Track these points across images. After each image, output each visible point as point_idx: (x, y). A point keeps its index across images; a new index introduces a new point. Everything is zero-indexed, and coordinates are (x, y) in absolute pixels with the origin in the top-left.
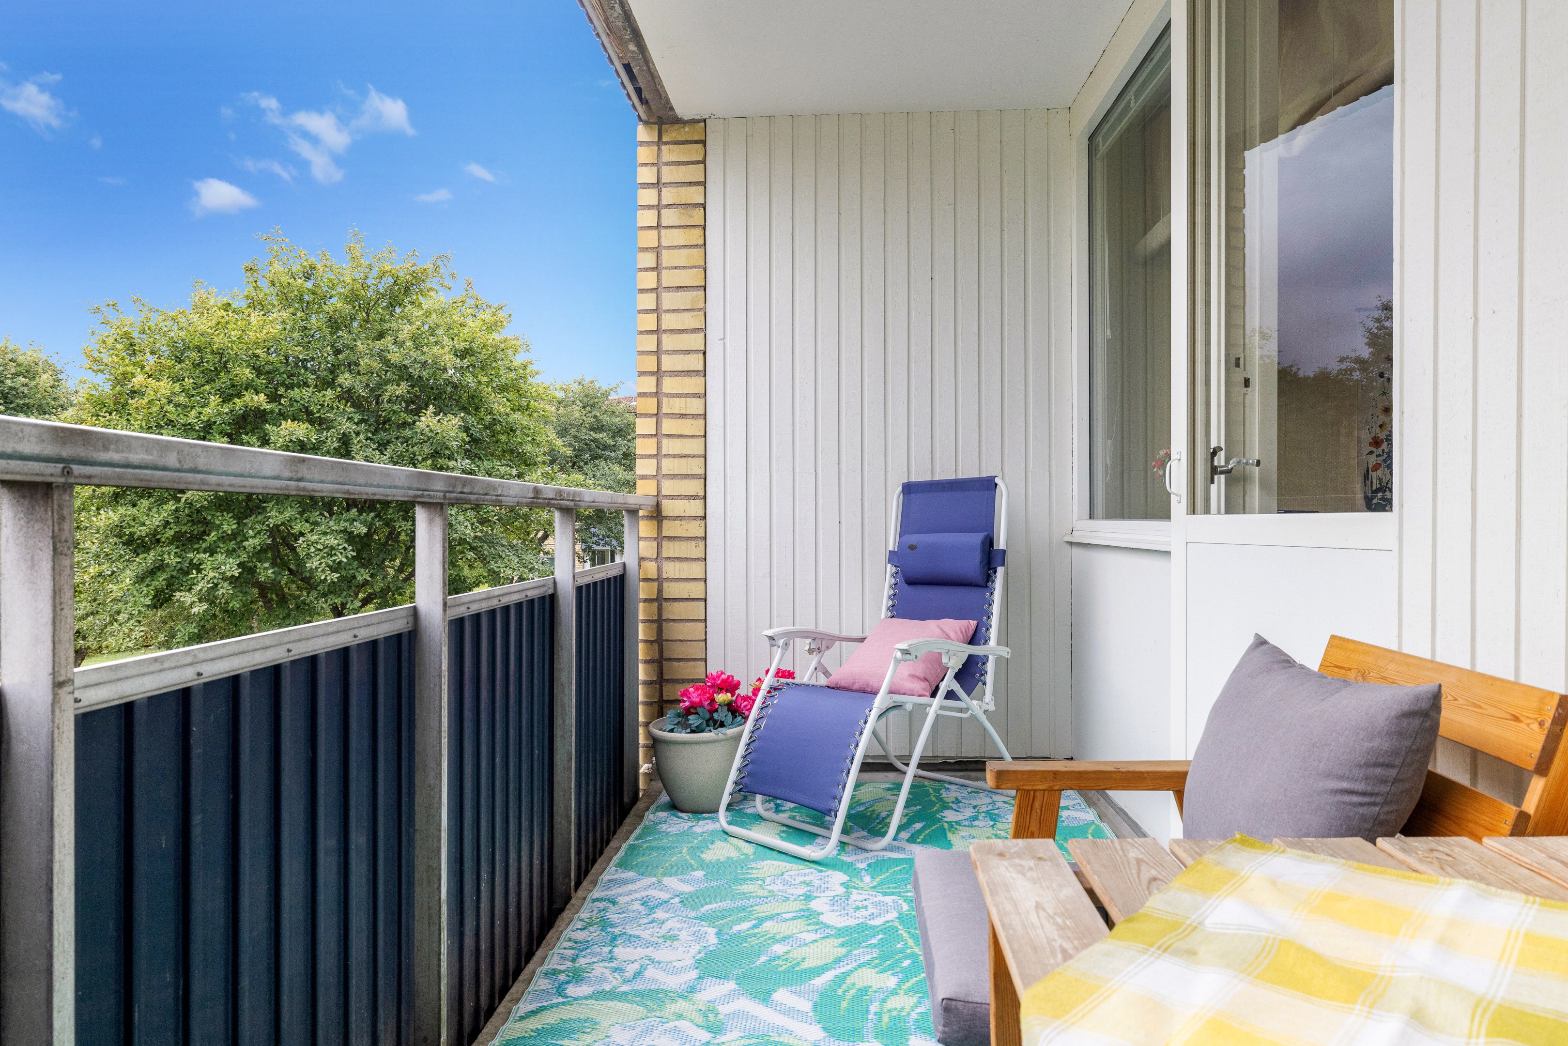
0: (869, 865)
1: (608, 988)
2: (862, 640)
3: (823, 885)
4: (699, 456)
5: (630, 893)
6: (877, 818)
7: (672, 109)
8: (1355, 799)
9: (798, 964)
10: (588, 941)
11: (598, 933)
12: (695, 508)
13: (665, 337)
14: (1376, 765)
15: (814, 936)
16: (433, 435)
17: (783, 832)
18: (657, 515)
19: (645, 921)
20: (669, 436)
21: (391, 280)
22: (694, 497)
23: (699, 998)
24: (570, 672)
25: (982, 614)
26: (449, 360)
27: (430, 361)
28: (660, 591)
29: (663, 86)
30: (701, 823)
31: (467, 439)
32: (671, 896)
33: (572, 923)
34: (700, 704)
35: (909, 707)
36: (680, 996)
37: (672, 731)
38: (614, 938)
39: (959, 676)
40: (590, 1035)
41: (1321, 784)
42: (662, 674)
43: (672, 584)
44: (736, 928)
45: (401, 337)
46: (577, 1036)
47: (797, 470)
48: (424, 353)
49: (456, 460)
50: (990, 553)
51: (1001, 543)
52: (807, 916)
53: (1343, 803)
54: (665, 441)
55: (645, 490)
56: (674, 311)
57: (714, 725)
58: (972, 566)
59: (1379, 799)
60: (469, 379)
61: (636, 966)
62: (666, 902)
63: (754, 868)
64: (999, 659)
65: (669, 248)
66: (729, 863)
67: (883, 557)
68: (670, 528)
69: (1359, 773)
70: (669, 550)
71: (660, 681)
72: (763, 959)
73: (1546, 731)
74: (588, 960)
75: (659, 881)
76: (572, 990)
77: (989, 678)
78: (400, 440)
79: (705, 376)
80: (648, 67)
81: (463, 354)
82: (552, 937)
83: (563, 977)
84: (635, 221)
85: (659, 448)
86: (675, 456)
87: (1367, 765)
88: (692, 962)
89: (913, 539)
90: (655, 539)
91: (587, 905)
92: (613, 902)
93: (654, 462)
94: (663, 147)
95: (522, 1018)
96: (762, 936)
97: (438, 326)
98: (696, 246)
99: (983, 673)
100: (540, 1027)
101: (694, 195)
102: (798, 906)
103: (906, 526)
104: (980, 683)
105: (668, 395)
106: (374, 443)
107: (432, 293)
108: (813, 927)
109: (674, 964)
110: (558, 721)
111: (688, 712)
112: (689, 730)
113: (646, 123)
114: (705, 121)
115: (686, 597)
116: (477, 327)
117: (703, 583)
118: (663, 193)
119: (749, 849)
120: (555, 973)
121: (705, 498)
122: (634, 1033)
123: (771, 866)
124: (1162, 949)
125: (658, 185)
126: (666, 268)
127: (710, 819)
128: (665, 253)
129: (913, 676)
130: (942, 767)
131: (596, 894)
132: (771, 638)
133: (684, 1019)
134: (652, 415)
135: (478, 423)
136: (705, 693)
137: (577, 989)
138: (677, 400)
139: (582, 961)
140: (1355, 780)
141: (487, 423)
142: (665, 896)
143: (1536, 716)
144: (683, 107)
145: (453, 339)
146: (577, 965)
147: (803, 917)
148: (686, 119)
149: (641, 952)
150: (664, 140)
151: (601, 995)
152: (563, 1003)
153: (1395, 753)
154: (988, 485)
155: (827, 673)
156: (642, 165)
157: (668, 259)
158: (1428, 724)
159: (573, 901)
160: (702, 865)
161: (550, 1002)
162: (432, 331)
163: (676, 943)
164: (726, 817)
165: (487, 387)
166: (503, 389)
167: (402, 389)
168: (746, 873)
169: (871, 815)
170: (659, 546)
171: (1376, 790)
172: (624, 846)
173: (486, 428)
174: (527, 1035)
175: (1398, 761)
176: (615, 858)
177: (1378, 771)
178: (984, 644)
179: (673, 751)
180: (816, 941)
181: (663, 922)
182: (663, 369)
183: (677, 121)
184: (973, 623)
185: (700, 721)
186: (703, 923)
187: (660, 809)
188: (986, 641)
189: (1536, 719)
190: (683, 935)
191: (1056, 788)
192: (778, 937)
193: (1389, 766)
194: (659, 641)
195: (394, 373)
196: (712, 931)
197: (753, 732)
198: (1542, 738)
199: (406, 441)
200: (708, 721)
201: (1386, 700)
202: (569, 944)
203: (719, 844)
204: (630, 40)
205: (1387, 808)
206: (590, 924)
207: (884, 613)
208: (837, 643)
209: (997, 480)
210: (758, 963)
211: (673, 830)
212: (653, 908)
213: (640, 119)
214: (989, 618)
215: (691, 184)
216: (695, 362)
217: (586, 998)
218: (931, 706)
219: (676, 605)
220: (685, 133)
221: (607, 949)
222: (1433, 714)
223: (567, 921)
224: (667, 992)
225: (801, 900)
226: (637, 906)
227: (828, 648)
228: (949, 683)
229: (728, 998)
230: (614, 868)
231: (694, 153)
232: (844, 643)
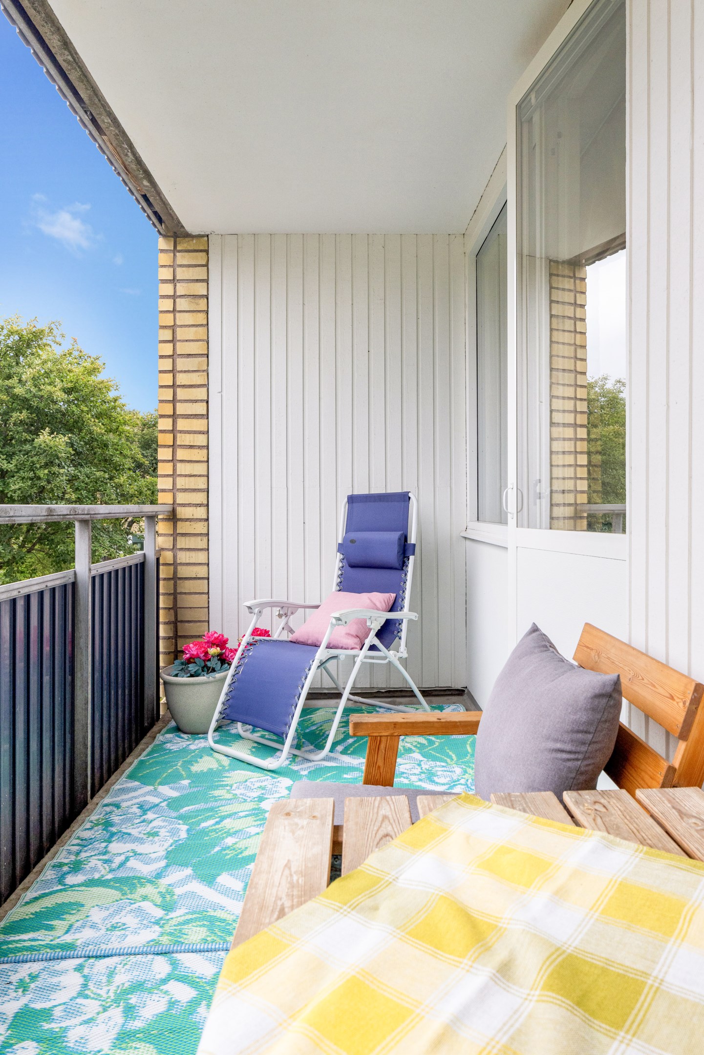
0: (310, 772)
1: (97, 876)
2: (317, 607)
3: (274, 789)
4: (203, 476)
5: (130, 799)
6: (323, 735)
7: (182, 226)
8: (565, 756)
9: (241, 853)
10: (91, 839)
11: (100, 831)
12: (200, 513)
13: (179, 390)
14: (578, 732)
15: (257, 830)
16: (48, 449)
17: (254, 747)
18: (173, 517)
19: (138, 821)
20: (182, 461)
21: (17, 338)
22: (200, 505)
23: (162, 883)
24: (87, 639)
25: (398, 589)
26: (59, 395)
27: (46, 396)
28: (175, 572)
29: (173, 211)
30: (197, 741)
31: (73, 452)
32: (161, 800)
33: (83, 825)
34: (198, 656)
35: (342, 657)
36: (150, 881)
37: (176, 675)
38: (113, 835)
39: (380, 634)
40: (75, 916)
41: (544, 744)
42: (177, 632)
43: (184, 567)
44: (203, 825)
45: (24, 377)
46: (64, 917)
47: (274, 486)
48: (40, 390)
49: (64, 468)
50: (405, 546)
51: (413, 539)
52: (257, 814)
53: (557, 758)
54: (179, 465)
55: (164, 498)
56: (185, 372)
57: (208, 671)
58: (391, 555)
59: (580, 756)
60: (74, 408)
61: (123, 858)
62: (157, 805)
63: (227, 777)
64: (410, 621)
65: (181, 326)
66: (210, 773)
67: (335, 548)
68: (182, 528)
69: (566, 737)
70: (182, 542)
71: (176, 637)
72: (217, 849)
73: (686, 709)
74: (88, 854)
75: (155, 789)
76: (70, 880)
77: (403, 634)
78: (22, 453)
79: (208, 418)
80: (161, 198)
81: (68, 391)
82: (66, 836)
83: (65, 869)
84: (157, 307)
85: (174, 470)
86: (186, 476)
87: (573, 731)
88: (164, 853)
89: (353, 535)
90: (172, 535)
91: (99, 809)
92: (118, 806)
93: (171, 479)
94: (178, 254)
95: (27, 903)
96: (220, 831)
97: (51, 371)
98: (201, 325)
99: (399, 631)
100: (38, 911)
101: (200, 289)
102: (251, 806)
103: (351, 526)
104: (397, 638)
105: (181, 432)
106: (3, 455)
107: (47, 348)
108: (259, 822)
109: (150, 855)
110: (78, 675)
111: (189, 661)
112: (189, 675)
113: (165, 236)
114: (208, 236)
115: (195, 576)
116: (80, 372)
117: (206, 567)
118: (177, 287)
119: (226, 761)
120: (61, 865)
121: (208, 505)
122: (107, 913)
123: (240, 774)
124: (352, 907)
125: (174, 281)
126: (179, 341)
127: (203, 738)
128: (179, 331)
129: (348, 634)
130: (376, 695)
131: (107, 800)
132: (249, 608)
133: (148, 900)
134: (169, 446)
135: (80, 441)
136: (201, 648)
137: (74, 877)
138: (188, 435)
139: (83, 855)
140: (564, 742)
141: (87, 441)
142: (156, 800)
143: (682, 697)
144: (190, 226)
145: (62, 381)
146: (79, 858)
147: (254, 814)
148: (194, 234)
149: (129, 846)
150: (178, 249)
151: (91, 883)
152: (61, 890)
153: (590, 723)
154: (404, 498)
155: (291, 631)
156: (162, 266)
157: (181, 334)
158: (612, 703)
159: (88, 807)
160: (190, 775)
161: (51, 890)
162: (47, 374)
163: (156, 838)
164: (213, 737)
165: (88, 414)
166: (99, 416)
167: (24, 415)
168: (221, 781)
169: (319, 733)
170: (175, 540)
171: (578, 749)
172: (136, 762)
173: (86, 444)
174: (27, 917)
175: (592, 729)
176: (127, 771)
177: (580, 736)
178: (400, 611)
179: (176, 690)
180: (258, 834)
181: (151, 822)
182: (178, 413)
183: (187, 235)
184: (393, 595)
185: (197, 668)
186: (180, 822)
187: (169, 731)
188: (402, 608)
189: (682, 699)
190: (163, 832)
191: (396, 734)
192: (231, 831)
193: (586, 732)
194: (174, 608)
195: (18, 404)
196: (184, 828)
197: (234, 676)
198: (684, 714)
199: (27, 453)
200: (203, 668)
201: (585, 685)
202: (77, 841)
203: (206, 758)
204: (144, 178)
205: (586, 763)
206: (97, 825)
207: (334, 587)
208: (301, 611)
209: (410, 495)
210: (212, 852)
211: (174, 748)
212: (146, 811)
213: (160, 234)
214: (404, 592)
215: (197, 281)
216: (200, 409)
217: (79, 885)
218: (358, 656)
219: (187, 582)
220: (193, 244)
221: (104, 845)
222: (615, 695)
223: (80, 822)
224: (140, 878)
225: (255, 801)
226: (135, 809)
227: (292, 613)
228: (372, 639)
229: (183, 882)
230: (125, 779)
231: (200, 258)
232: (307, 610)
